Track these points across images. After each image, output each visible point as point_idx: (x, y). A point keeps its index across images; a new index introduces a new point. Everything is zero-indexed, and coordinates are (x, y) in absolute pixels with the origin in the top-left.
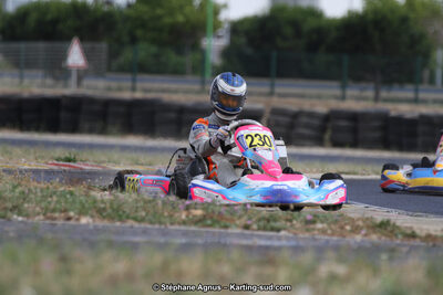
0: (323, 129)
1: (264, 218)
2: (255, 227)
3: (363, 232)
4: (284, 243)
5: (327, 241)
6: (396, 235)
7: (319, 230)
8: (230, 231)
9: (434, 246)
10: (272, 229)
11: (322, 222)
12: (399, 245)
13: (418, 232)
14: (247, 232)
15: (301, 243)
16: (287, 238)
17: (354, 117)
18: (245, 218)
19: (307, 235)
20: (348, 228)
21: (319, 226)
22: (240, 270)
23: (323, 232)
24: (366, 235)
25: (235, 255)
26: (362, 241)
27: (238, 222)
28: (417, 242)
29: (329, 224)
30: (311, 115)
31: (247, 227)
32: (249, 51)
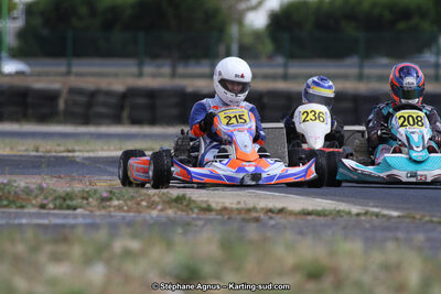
0: (121, 107)
1: (60, 197)
2: (51, 206)
3: (160, 207)
4: (80, 220)
5: (124, 218)
6: (191, 209)
7: (115, 207)
8: (26, 210)
9: (229, 218)
10: (69, 208)
11: (118, 199)
12: (194, 219)
13: (214, 206)
14: (43, 211)
15: (98, 221)
16: (83, 216)
17: (152, 95)
18: (42, 197)
19: (103, 212)
20: (144, 203)
21: (116, 203)
22: (35, 249)
23: (120, 208)
24: (162, 210)
25: (29, 234)
26: (158, 216)
27: (34, 202)
28: (212, 216)
29: (125, 201)
30: (109, 93)
31: (43, 206)
32: (45, 32)
